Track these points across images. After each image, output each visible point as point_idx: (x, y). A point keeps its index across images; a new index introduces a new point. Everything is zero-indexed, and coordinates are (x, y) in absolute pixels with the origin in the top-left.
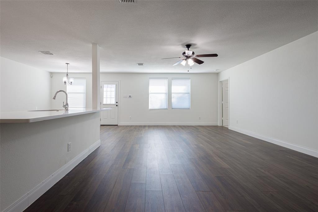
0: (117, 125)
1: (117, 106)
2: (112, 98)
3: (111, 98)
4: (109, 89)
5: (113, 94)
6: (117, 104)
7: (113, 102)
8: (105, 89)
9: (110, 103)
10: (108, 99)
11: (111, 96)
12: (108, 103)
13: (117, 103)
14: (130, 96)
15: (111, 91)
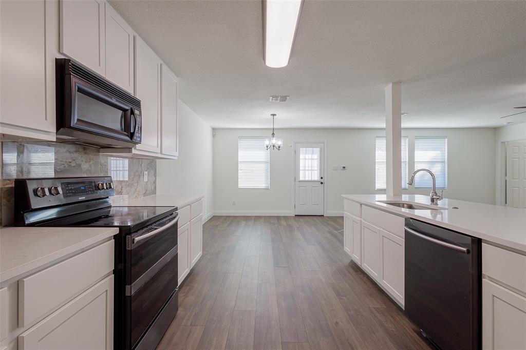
0: (323, 216)
1: (322, 183)
2: (314, 170)
3: (312, 170)
4: (309, 156)
5: (316, 164)
6: (322, 181)
7: (316, 177)
8: (301, 156)
9: (310, 179)
10: (307, 172)
11: (312, 167)
12: (307, 179)
13: (322, 178)
14: (344, 168)
15: (312, 159)
